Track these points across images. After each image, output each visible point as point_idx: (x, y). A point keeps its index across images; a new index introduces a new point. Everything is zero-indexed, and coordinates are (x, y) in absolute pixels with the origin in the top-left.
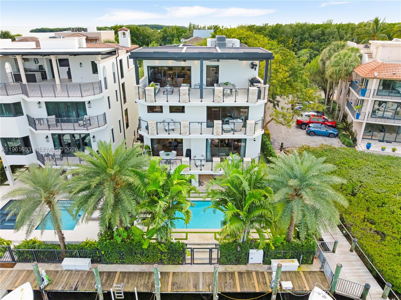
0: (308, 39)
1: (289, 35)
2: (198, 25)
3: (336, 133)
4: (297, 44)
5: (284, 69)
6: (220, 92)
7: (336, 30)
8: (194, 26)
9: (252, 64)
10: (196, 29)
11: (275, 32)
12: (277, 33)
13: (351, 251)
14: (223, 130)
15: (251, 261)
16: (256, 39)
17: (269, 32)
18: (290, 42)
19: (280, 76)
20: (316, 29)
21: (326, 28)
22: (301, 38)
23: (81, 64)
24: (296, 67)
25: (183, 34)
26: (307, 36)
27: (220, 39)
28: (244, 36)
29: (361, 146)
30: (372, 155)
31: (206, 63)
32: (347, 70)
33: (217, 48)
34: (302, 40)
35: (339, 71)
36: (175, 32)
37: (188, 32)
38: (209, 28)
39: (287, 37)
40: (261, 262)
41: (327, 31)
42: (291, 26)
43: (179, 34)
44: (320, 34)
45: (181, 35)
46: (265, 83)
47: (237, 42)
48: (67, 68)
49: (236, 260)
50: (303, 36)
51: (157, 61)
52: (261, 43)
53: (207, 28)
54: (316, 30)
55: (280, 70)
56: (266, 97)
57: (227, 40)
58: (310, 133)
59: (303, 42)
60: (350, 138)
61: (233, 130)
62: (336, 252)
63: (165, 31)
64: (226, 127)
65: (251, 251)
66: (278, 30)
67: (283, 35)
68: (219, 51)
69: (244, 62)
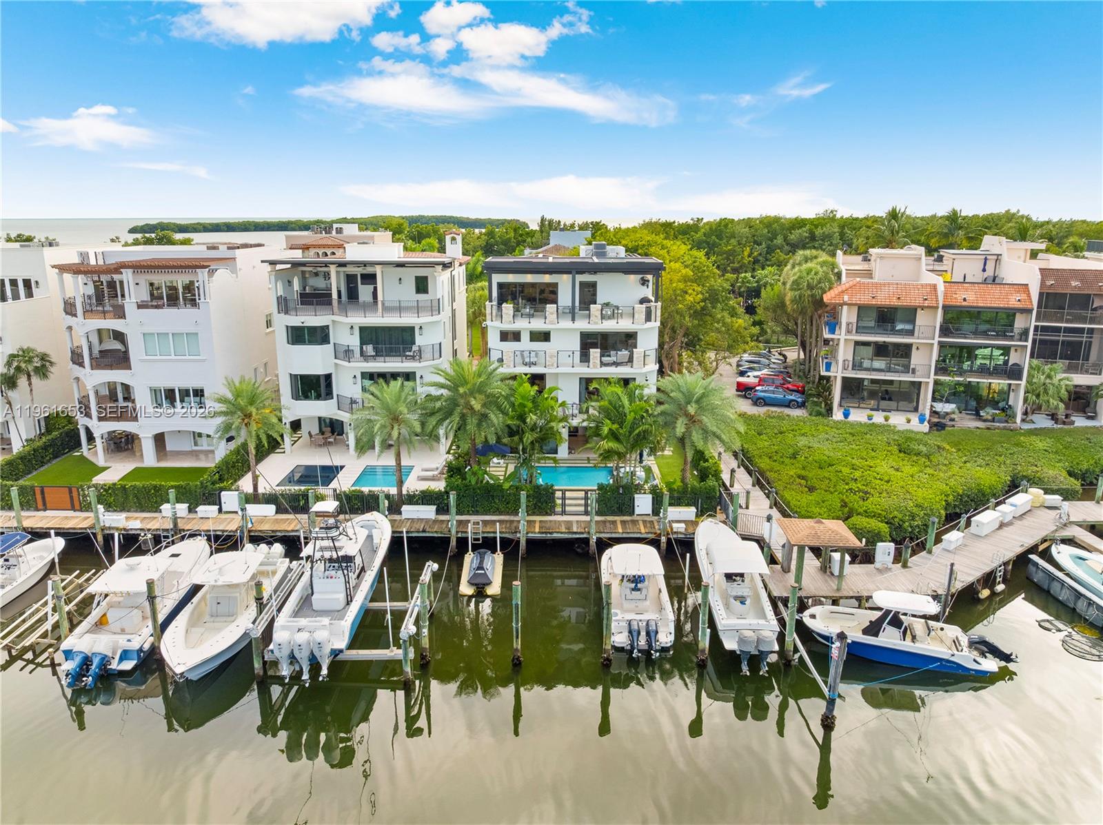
0: (781, 248)
1: (745, 239)
2: (559, 222)
3: (800, 400)
4: (760, 258)
5: (696, 288)
6: (598, 310)
7: (836, 230)
8: (551, 222)
9: (642, 278)
10: (556, 229)
11: (716, 236)
12: (720, 237)
13: (771, 508)
14: (601, 362)
15: (637, 511)
16: (663, 248)
17: (705, 234)
18: (746, 253)
19: (689, 298)
20: (801, 227)
21: (816, 227)
22: (768, 247)
23: (400, 279)
24: (716, 287)
25: (529, 240)
26: (779, 242)
27: (597, 247)
28: (643, 242)
29: (838, 415)
30: (852, 425)
31: (580, 278)
32: (812, 296)
33: (594, 258)
34: (770, 250)
35: (800, 297)
36: (512, 234)
37: (538, 235)
38: (583, 227)
39: (739, 244)
40: (651, 513)
41: (818, 232)
42: (748, 223)
43: (520, 238)
44: (806, 238)
45: (525, 241)
46: (656, 302)
47: (621, 251)
48: (372, 286)
49: (618, 508)
50: (772, 241)
51: (511, 275)
52: (672, 254)
53: (577, 228)
54: (797, 231)
55: (690, 291)
56: (659, 319)
57: (609, 248)
58: (757, 402)
59: (773, 255)
60: (823, 405)
61: (616, 364)
62: (750, 507)
63: (491, 234)
64: (605, 359)
65: (636, 496)
66: (721, 231)
67: (732, 241)
68: (596, 260)
69: (632, 277)
